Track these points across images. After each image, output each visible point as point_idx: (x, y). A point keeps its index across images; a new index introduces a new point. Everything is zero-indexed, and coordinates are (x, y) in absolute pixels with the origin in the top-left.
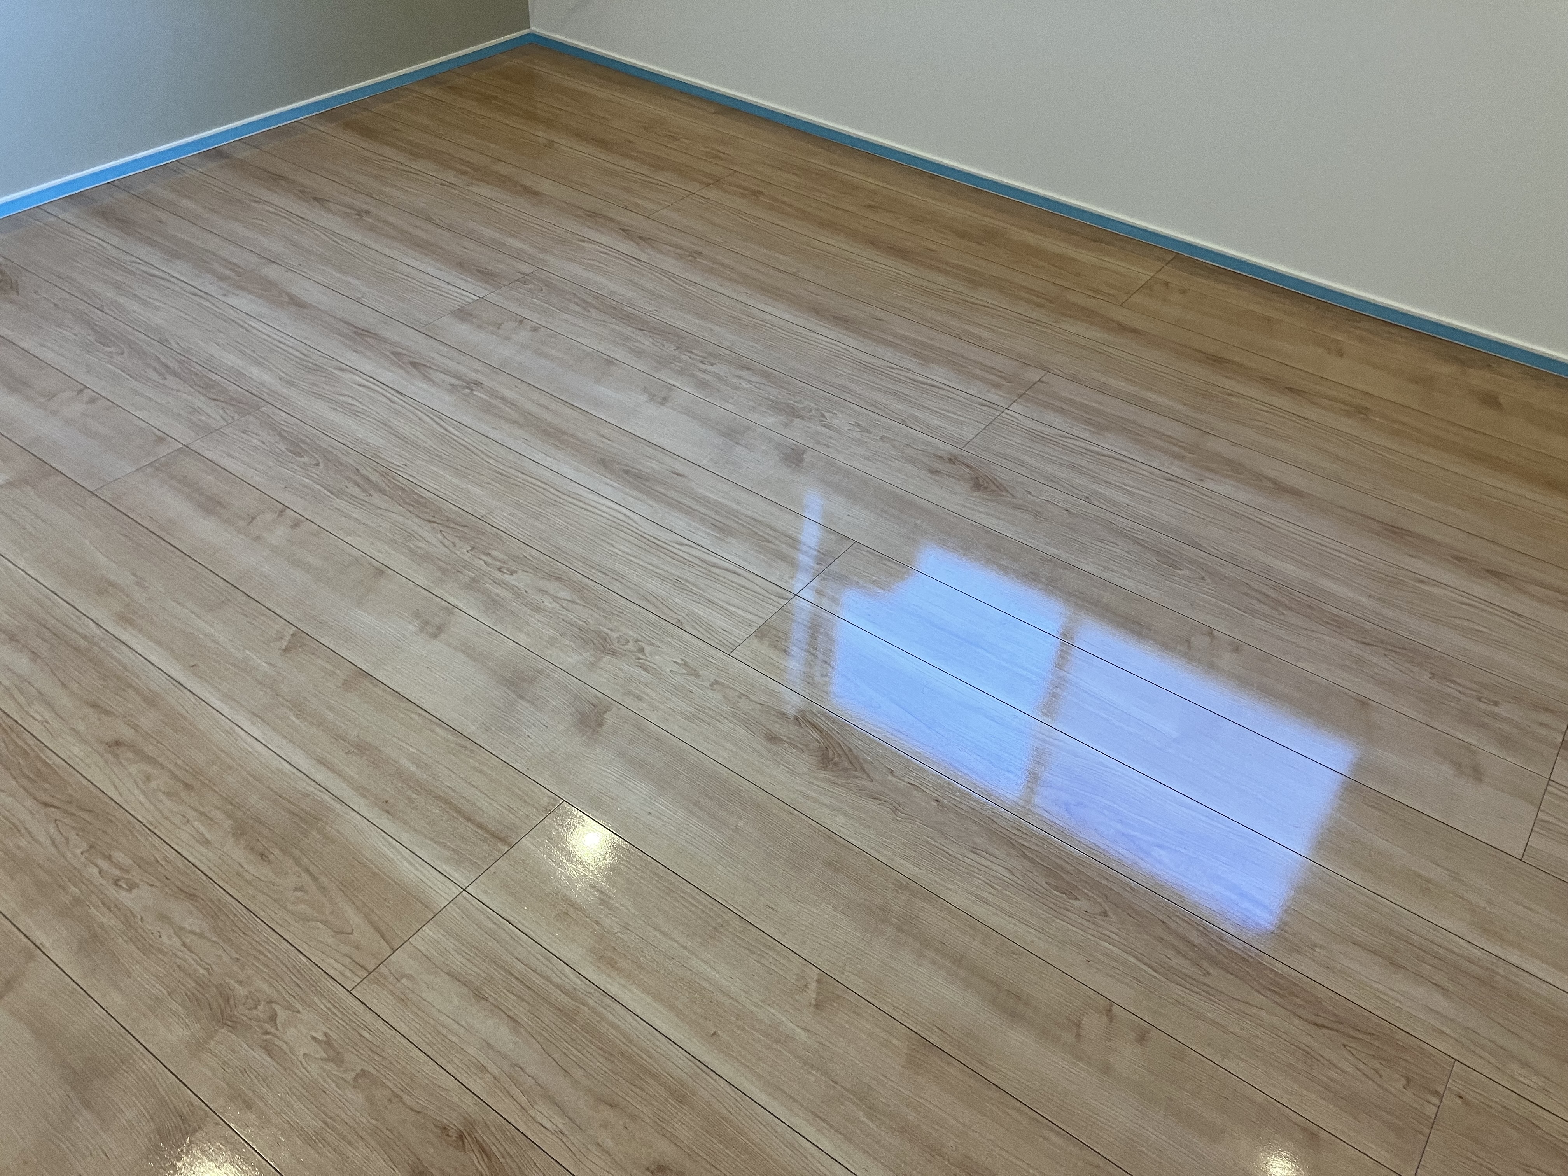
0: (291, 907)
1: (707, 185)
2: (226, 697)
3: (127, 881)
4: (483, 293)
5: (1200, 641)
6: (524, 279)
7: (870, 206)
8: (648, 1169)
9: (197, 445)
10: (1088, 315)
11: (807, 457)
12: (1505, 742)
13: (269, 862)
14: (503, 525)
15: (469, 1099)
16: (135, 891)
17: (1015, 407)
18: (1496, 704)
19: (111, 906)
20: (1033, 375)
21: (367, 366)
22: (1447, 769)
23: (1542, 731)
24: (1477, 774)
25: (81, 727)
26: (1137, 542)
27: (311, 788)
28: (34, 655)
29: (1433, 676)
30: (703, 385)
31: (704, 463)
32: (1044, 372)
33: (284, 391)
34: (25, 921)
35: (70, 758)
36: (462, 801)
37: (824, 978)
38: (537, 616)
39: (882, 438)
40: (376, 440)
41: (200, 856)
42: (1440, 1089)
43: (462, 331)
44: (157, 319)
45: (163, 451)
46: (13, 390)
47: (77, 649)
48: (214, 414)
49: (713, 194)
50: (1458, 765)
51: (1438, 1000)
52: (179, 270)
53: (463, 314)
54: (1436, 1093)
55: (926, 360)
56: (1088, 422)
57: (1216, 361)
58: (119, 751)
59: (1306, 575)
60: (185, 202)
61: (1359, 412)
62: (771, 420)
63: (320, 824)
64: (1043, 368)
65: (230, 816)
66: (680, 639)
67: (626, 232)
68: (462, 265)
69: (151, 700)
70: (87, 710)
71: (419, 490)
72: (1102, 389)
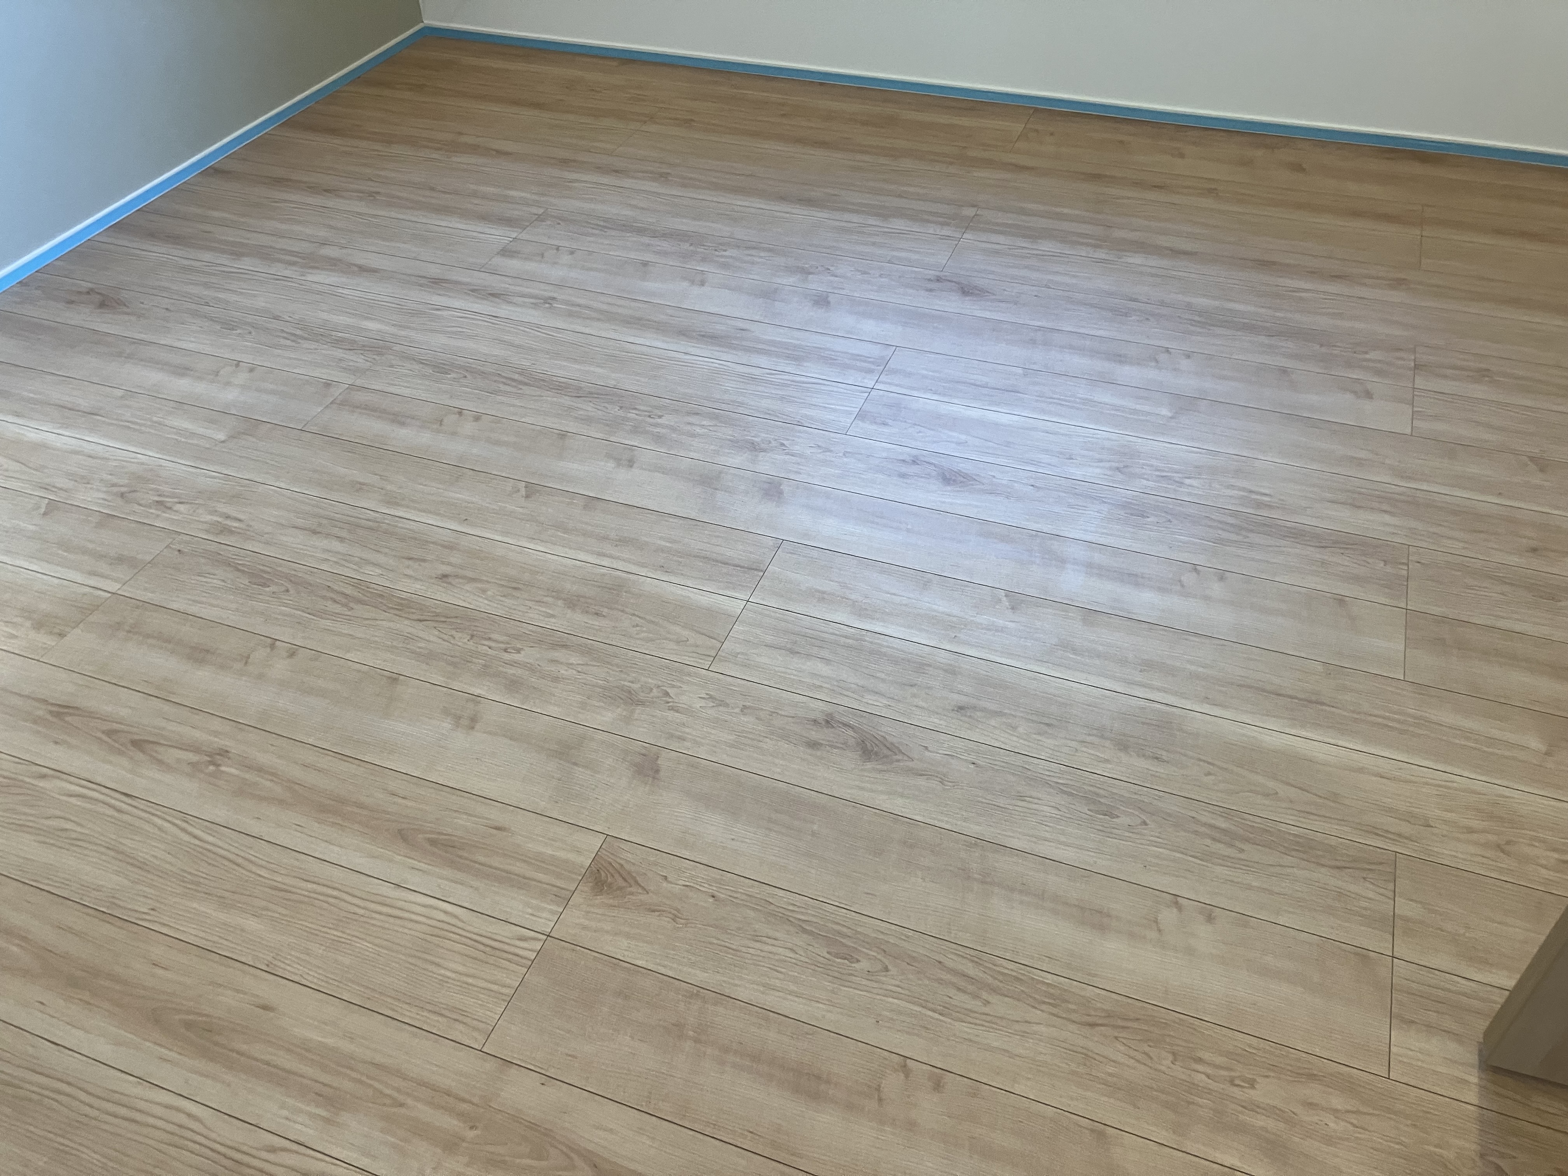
0: (637, 636)
1: (645, 122)
2: (506, 533)
3: (514, 648)
4: (514, 235)
5: (1163, 357)
6: (540, 218)
7: (783, 115)
8: (953, 710)
9: (359, 382)
10: (988, 163)
11: (831, 298)
12: (1379, 373)
13: (604, 616)
14: (634, 388)
15: (820, 703)
16: (522, 652)
17: (965, 236)
18: (1366, 353)
19: (513, 664)
20: (969, 212)
21: (457, 304)
22: (1349, 396)
23: (1400, 362)
24: (1369, 395)
25: (409, 572)
26: (1092, 306)
27: (604, 571)
28: (341, 539)
29: (1322, 345)
30: (725, 266)
31: (757, 318)
32: (976, 209)
33: (403, 333)
34: (456, 685)
35: (416, 591)
36: (715, 555)
37: (1009, 593)
38: (696, 440)
39: (881, 276)
40: (498, 351)
41: (551, 623)
42: (1405, 561)
43: (514, 265)
44: (260, 303)
45: (336, 392)
46: (183, 375)
47: (371, 529)
48: (358, 360)
49: (653, 128)
50: (1355, 393)
51: (1387, 518)
52: (246, 264)
53: (506, 252)
54: (1403, 564)
55: (885, 217)
56: (1024, 236)
57: (1096, 177)
58: (450, 580)
59: (1217, 303)
60: (216, 214)
61: (1211, 192)
62: (792, 280)
63: (625, 589)
64: (973, 206)
65: (558, 598)
66: (806, 432)
67: (601, 169)
68: (484, 218)
69: (451, 547)
70: (407, 562)
71: (555, 379)
72: (1023, 212)
